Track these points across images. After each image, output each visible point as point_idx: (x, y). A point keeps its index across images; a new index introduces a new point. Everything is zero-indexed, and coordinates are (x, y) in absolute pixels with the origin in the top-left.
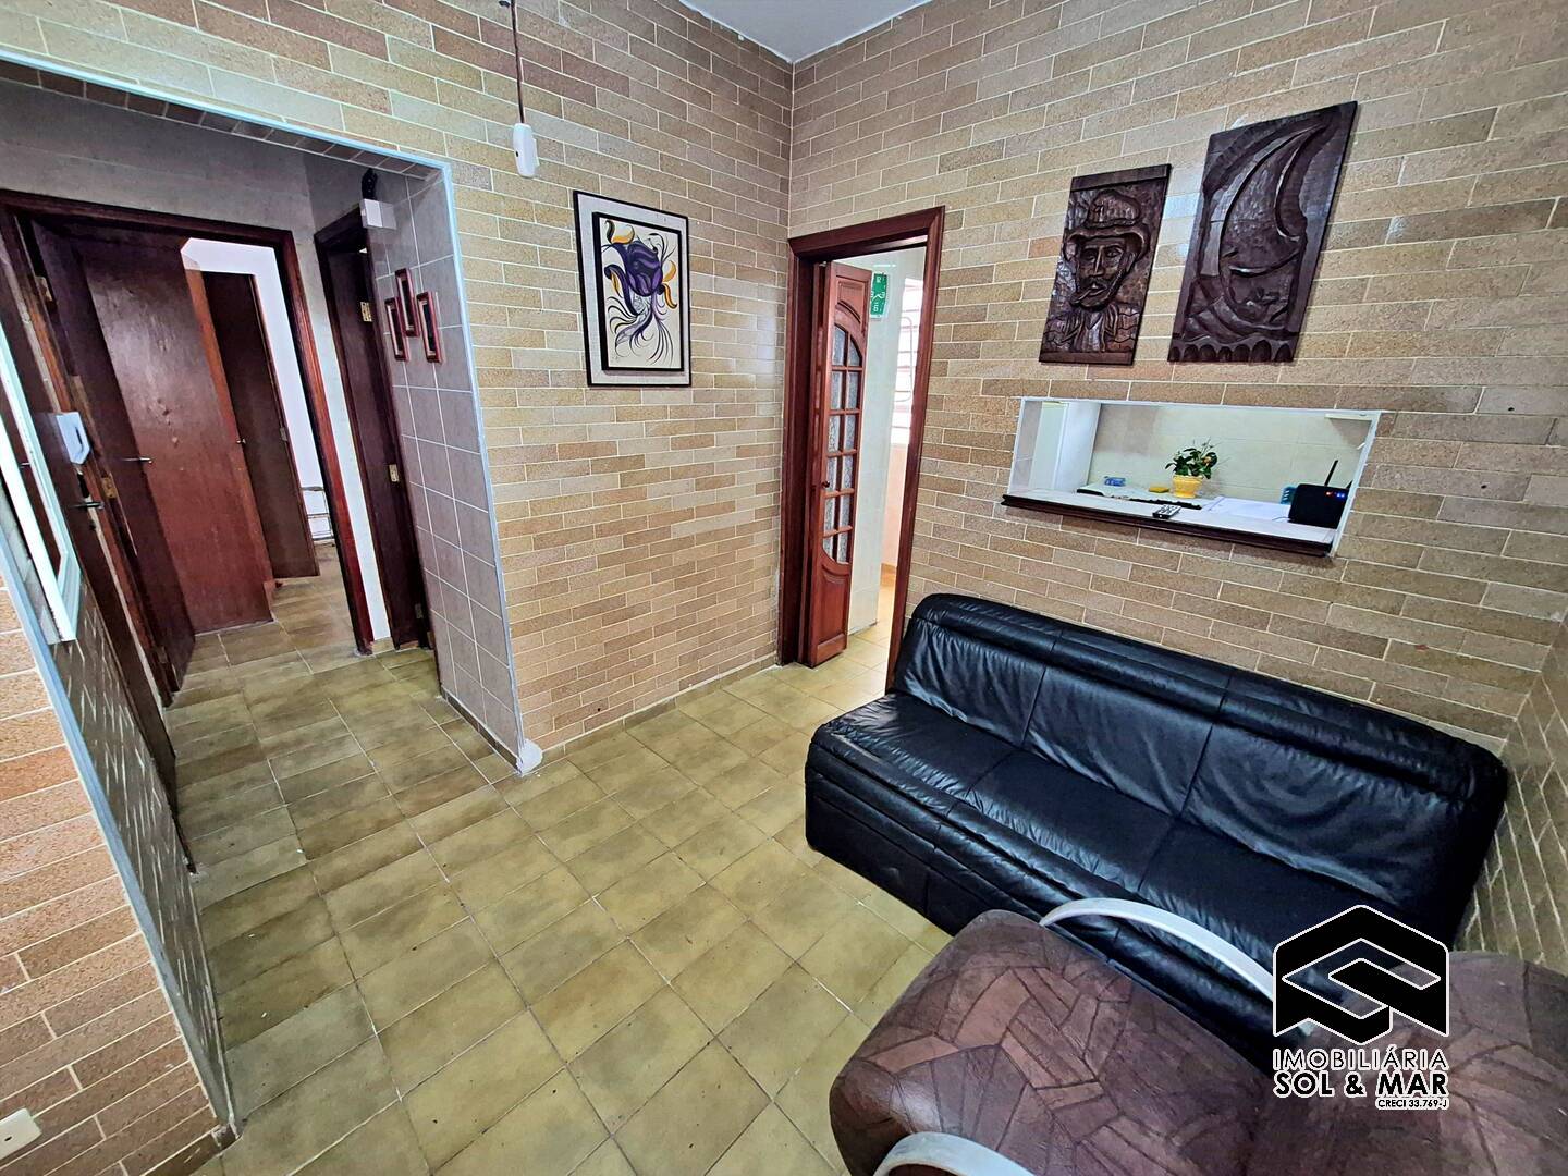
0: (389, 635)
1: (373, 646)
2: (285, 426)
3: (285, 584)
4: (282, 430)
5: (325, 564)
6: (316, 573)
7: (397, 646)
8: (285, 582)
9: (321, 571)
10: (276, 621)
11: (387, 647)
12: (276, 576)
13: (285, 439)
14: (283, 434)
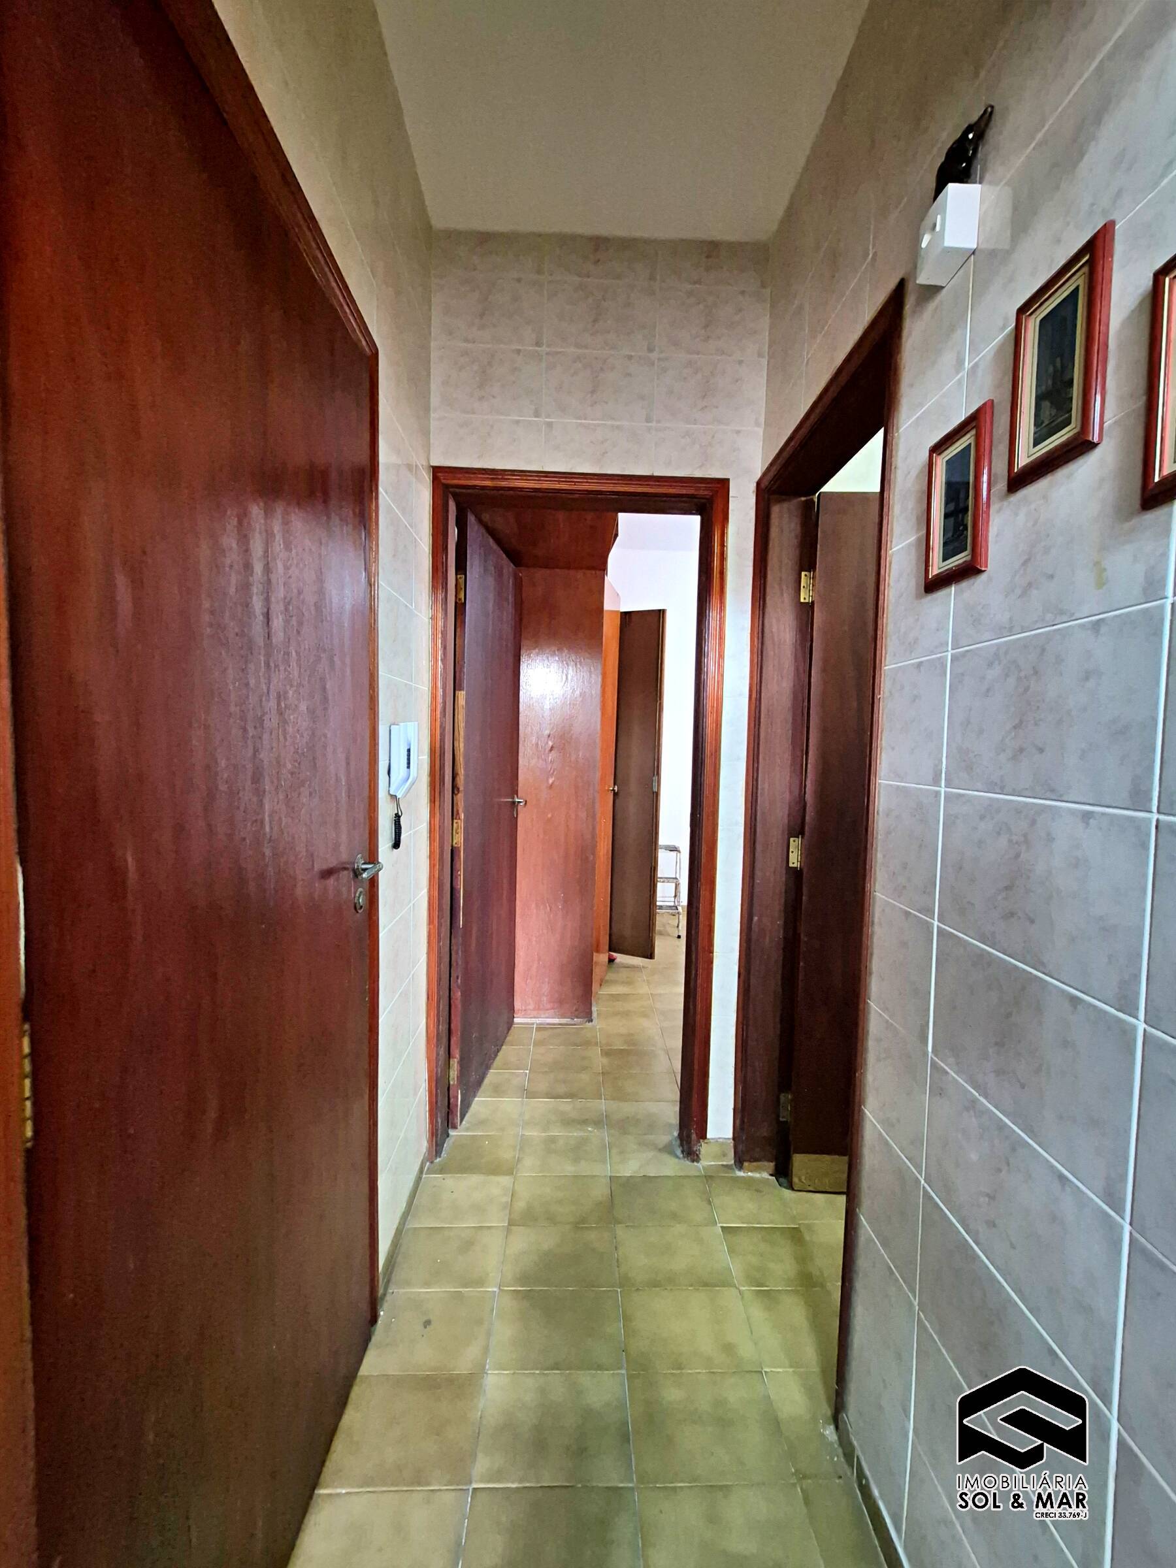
0: (731, 1136)
1: (704, 1149)
2: (658, 774)
3: (617, 961)
4: (655, 778)
5: (662, 937)
6: (651, 956)
7: (739, 1162)
8: (620, 958)
9: (657, 950)
10: (595, 1022)
11: (724, 1155)
12: (611, 949)
13: (655, 789)
14: (655, 784)
